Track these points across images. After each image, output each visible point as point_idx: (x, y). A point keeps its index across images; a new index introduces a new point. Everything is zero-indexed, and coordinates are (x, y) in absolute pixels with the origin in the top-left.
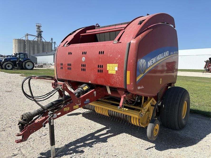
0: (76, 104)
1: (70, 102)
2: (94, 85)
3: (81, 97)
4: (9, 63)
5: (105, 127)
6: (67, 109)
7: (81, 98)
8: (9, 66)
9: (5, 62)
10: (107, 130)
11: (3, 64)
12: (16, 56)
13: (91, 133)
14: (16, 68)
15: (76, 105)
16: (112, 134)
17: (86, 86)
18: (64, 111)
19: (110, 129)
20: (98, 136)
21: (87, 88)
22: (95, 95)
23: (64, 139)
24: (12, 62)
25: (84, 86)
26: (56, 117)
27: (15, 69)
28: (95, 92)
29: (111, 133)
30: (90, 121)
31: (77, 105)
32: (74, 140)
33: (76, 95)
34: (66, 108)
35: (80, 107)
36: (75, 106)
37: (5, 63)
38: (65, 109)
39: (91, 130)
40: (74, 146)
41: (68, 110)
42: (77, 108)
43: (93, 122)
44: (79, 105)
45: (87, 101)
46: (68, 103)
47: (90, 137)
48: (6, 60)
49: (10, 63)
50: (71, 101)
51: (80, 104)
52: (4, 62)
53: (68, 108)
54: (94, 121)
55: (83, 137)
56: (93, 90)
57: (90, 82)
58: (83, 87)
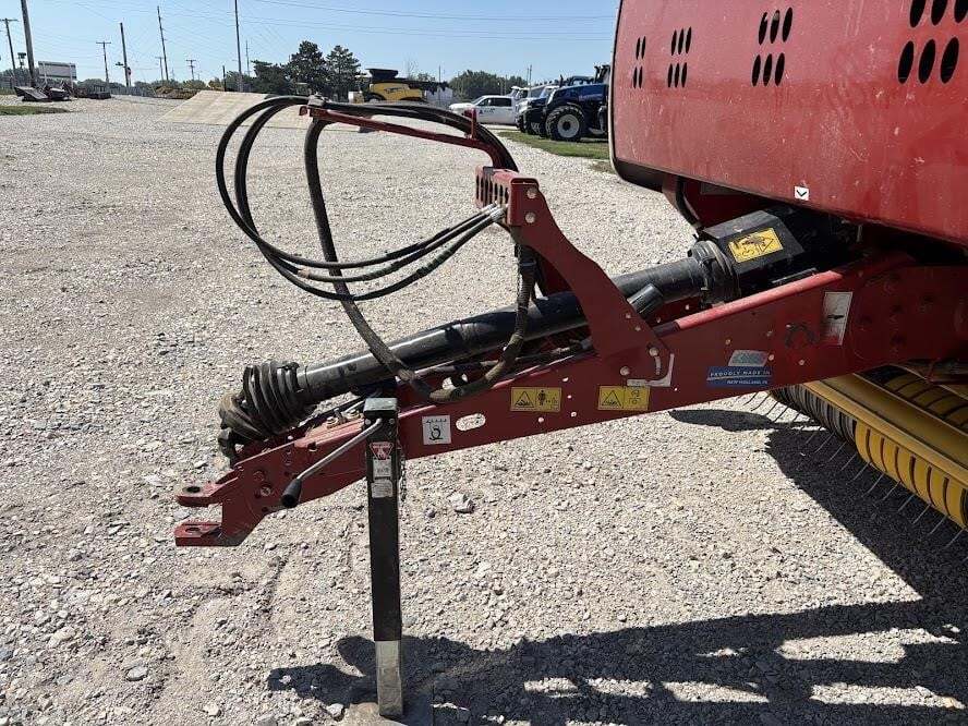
0: (625, 372)
1: (577, 350)
2: (851, 229)
3: (682, 322)
4: (569, 112)
5: (909, 594)
6: (542, 397)
7: (678, 328)
8: (567, 126)
9: (557, 106)
10: (920, 636)
11: (548, 112)
12: (601, 79)
13: (759, 610)
14: (595, 136)
15: (624, 384)
16: (948, 702)
17: (764, 227)
18: (514, 407)
19: (943, 639)
20: (804, 664)
21: (776, 246)
22: (840, 328)
23: (538, 590)
24: (582, 104)
25: (746, 233)
26: (446, 438)
27: (592, 140)
28: (840, 303)
29: (942, 692)
30: (801, 499)
31: (639, 389)
32: (603, 626)
33: (631, 301)
34: (532, 393)
35: (658, 402)
36: (618, 390)
37: (557, 111)
38: (524, 398)
39: (775, 582)
40: (565, 684)
41: (546, 407)
42: (628, 406)
43: (821, 517)
44: (655, 383)
45: (735, 369)
46: (558, 357)
47: (729, 652)
48: (561, 97)
49: (573, 113)
50: (586, 343)
51: (666, 382)
52: (551, 107)
53: (553, 394)
54: (835, 515)
55: (682, 620)
56: (830, 275)
57: (802, 193)
58: (735, 237)
